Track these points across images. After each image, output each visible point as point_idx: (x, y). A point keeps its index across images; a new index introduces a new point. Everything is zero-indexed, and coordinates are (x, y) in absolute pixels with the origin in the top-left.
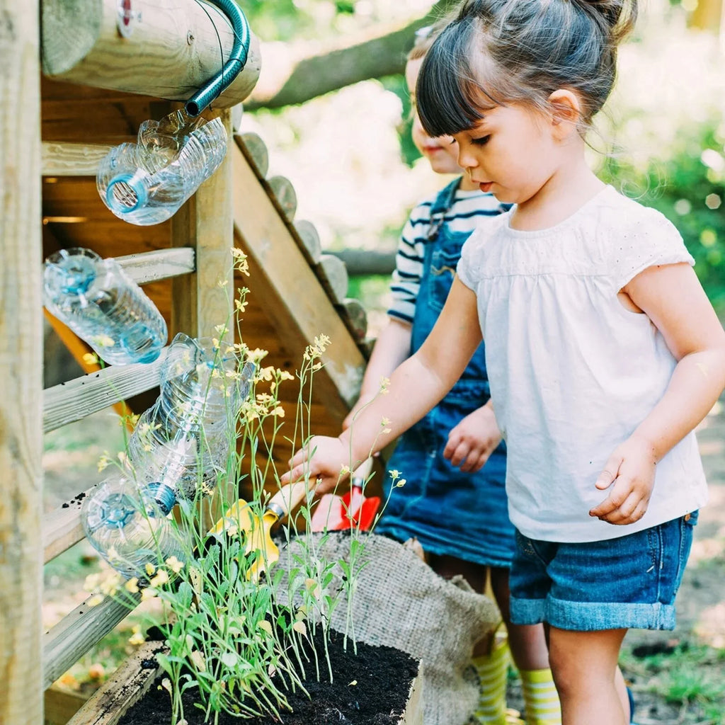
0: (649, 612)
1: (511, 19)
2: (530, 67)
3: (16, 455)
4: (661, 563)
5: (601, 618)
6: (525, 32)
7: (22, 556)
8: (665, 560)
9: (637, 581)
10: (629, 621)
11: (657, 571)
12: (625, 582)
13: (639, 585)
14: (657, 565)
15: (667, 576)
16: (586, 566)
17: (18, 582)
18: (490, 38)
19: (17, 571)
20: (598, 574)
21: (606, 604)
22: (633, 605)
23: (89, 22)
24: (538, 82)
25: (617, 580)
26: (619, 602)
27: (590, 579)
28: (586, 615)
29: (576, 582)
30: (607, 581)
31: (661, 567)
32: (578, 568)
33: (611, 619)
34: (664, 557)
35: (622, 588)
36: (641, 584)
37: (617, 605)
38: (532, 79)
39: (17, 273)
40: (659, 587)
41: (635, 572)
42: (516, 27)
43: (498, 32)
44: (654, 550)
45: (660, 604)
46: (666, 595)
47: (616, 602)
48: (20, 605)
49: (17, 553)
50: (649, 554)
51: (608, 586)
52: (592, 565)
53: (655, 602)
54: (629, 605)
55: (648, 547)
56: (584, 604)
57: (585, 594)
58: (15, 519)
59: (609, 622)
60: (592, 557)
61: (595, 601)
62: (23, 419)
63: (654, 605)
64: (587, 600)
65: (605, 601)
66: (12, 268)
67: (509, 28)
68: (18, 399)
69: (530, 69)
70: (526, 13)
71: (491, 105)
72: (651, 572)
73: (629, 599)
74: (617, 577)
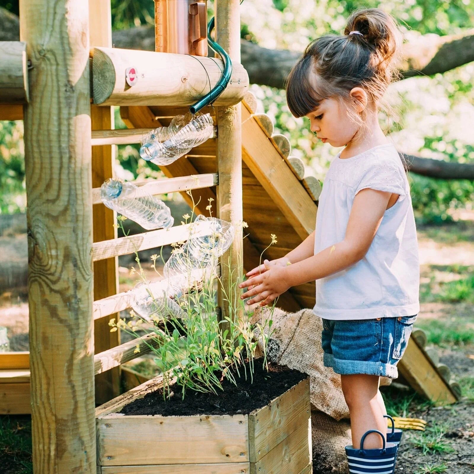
0: (374, 366)
1: (327, 55)
2: (338, 78)
3: (75, 265)
4: (382, 341)
5: (350, 368)
6: (334, 60)
7: (79, 307)
8: (384, 340)
9: (369, 349)
10: (364, 370)
11: (380, 345)
12: (363, 350)
13: (370, 352)
14: (380, 342)
15: (385, 348)
16: (345, 341)
17: (77, 319)
18: (318, 65)
19: (77, 315)
20: (350, 345)
21: (353, 361)
22: (366, 362)
23: (110, 82)
24: (344, 85)
25: (359, 348)
26: (360, 360)
27: (346, 348)
28: (344, 366)
29: (340, 349)
30: (355, 349)
31: (382, 343)
32: (341, 342)
33: (355, 369)
34: (383, 338)
35: (362, 353)
36: (372, 351)
37: (358, 362)
38: (340, 84)
39: (76, 189)
40: (381, 354)
41: (369, 345)
42: (330, 59)
43: (321, 62)
44: (377, 334)
45: (380, 362)
46: (384, 358)
47: (358, 360)
48: (78, 329)
49: (76, 307)
50: (375, 336)
51: (355, 351)
52: (347, 340)
53: (378, 361)
54: (364, 362)
55: (375, 332)
56: (344, 361)
57: (344, 355)
58: (75, 292)
59: (354, 370)
60: (347, 336)
61: (349, 359)
62: (79, 250)
63: (377, 363)
64: (345, 359)
65: (353, 360)
66: (73, 187)
67: (327, 59)
68: (76, 242)
69: (339, 79)
70: (334, 51)
71: (321, 99)
72: (376, 346)
73: (365, 360)
74: (360, 347)
